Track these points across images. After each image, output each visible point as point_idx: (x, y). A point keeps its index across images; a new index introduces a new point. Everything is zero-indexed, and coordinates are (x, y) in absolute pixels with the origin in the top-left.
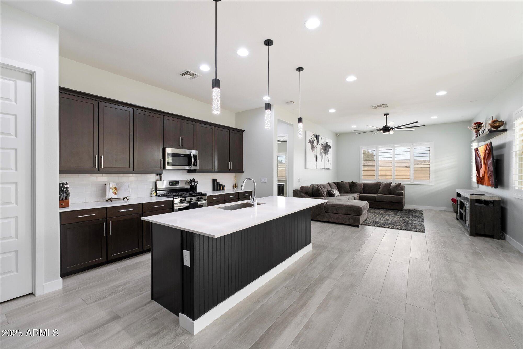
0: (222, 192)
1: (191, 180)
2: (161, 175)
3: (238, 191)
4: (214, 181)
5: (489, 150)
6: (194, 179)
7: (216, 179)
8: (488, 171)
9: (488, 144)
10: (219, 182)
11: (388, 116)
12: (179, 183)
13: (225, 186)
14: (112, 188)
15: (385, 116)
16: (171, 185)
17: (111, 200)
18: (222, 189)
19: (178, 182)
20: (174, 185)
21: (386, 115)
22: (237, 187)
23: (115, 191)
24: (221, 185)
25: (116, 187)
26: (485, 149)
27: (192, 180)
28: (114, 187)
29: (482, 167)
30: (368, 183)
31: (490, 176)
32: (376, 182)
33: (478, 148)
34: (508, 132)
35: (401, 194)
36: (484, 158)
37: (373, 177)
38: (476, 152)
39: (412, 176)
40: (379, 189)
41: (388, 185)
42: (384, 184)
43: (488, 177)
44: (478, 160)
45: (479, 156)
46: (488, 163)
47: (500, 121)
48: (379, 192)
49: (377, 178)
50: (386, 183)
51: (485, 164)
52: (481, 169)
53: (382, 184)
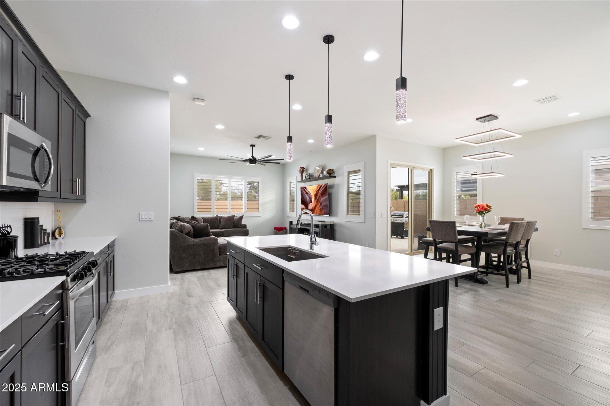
4: (32, 222)
5: (323, 190)
7: (38, 218)
8: (320, 205)
9: (322, 185)
10: (43, 226)
11: (254, 147)
13: (49, 234)
15: (251, 147)
18: (46, 241)
21: (253, 146)
24: (45, 232)
26: (317, 188)
29: (311, 202)
30: (206, 218)
31: (323, 208)
32: (215, 216)
33: (307, 187)
34: (336, 178)
35: (245, 226)
36: (316, 196)
37: (209, 210)
38: (303, 190)
39: (245, 209)
40: (220, 223)
41: (231, 218)
42: (226, 217)
43: (320, 209)
44: (306, 197)
45: (307, 193)
46: (322, 199)
47: (332, 170)
48: (220, 227)
49: (214, 212)
50: (229, 216)
51: (316, 200)
52: (310, 204)
53: (224, 218)
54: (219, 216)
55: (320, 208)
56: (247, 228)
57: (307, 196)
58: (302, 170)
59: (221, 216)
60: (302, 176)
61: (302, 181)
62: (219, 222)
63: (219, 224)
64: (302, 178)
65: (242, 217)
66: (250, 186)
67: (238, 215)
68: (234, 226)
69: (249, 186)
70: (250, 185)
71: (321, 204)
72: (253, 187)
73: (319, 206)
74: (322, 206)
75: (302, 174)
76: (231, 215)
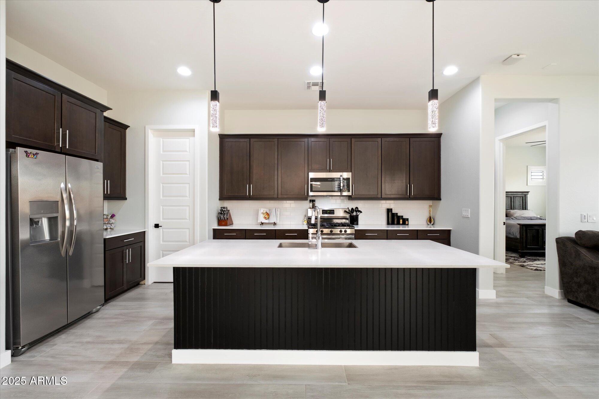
0: (401, 227)
1: (352, 209)
2: (314, 202)
3: (434, 228)
4: (389, 211)
6: (357, 208)
7: (392, 209)
10: (397, 214)
12: (334, 212)
13: (408, 219)
14: (263, 213)
16: (324, 214)
17: (262, 224)
18: (401, 223)
19: (334, 210)
20: (328, 214)
22: (433, 222)
23: (266, 216)
24: (399, 218)
25: (267, 212)
27: (354, 208)
28: (265, 212)
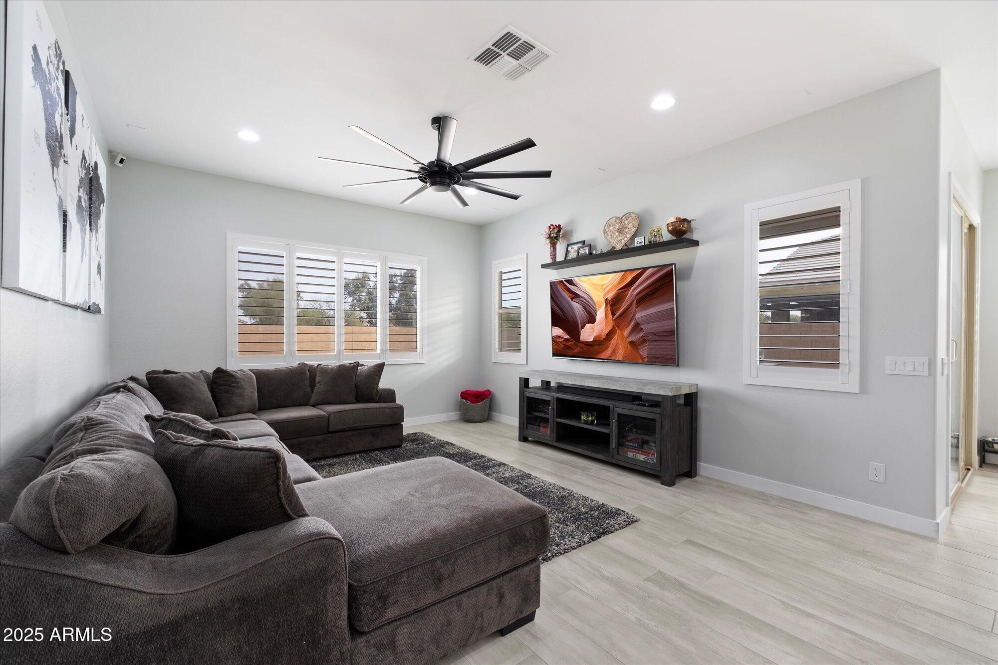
5: (649, 283)
8: (632, 332)
9: (644, 271)
26: (619, 283)
29: (592, 319)
30: (268, 371)
31: (644, 341)
32: (295, 364)
33: (576, 280)
34: (700, 247)
35: (390, 395)
36: (613, 304)
37: (275, 347)
38: (560, 288)
39: (383, 342)
40: (313, 385)
41: (347, 372)
42: (332, 369)
43: (632, 343)
44: (571, 306)
45: (575, 296)
46: (641, 314)
47: (689, 222)
48: (314, 398)
49: (291, 352)
50: (341, 366)
51: (613, 315)
52: (588, 326)
53: (323, 370)
54: (308, 363)
55: (633, 338)
56: (399, 401)
57: (576, 306)
58: (556, 234)
59: (314, 363)
60: (555, 249)
61: (554, 264)
62: (308, 383)
63: (309, 390)
64: (554, 256)
65: (380, 368)
66: (353, 300)
67: (368, 362)
68: (356, 395)
69: (350, 299)
70: (352, 298)
71: (637, 327)
72: (359, 301)
73: (626, 332)
74: (642, 334)
75: (553, 245)
76: (347, 361)
